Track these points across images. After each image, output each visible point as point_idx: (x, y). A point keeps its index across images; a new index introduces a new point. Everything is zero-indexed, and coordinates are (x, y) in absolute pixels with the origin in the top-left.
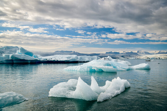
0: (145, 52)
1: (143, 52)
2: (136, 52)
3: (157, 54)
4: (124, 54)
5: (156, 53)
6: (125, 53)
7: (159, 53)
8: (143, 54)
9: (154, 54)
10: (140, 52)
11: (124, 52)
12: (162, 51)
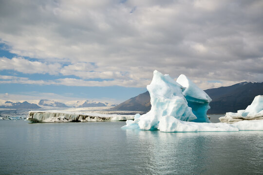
0: (56, 103)
1: (53, 102)
2: (37, 102)
3: (80, 107)
4: (8, 107)
5: (79, 104)
6: (10, 104)
7: (85, 105)
8: (52, 107)
9: (75, 107)
10: (45, 102)
11: (7, 102)
12: (90, 102)
